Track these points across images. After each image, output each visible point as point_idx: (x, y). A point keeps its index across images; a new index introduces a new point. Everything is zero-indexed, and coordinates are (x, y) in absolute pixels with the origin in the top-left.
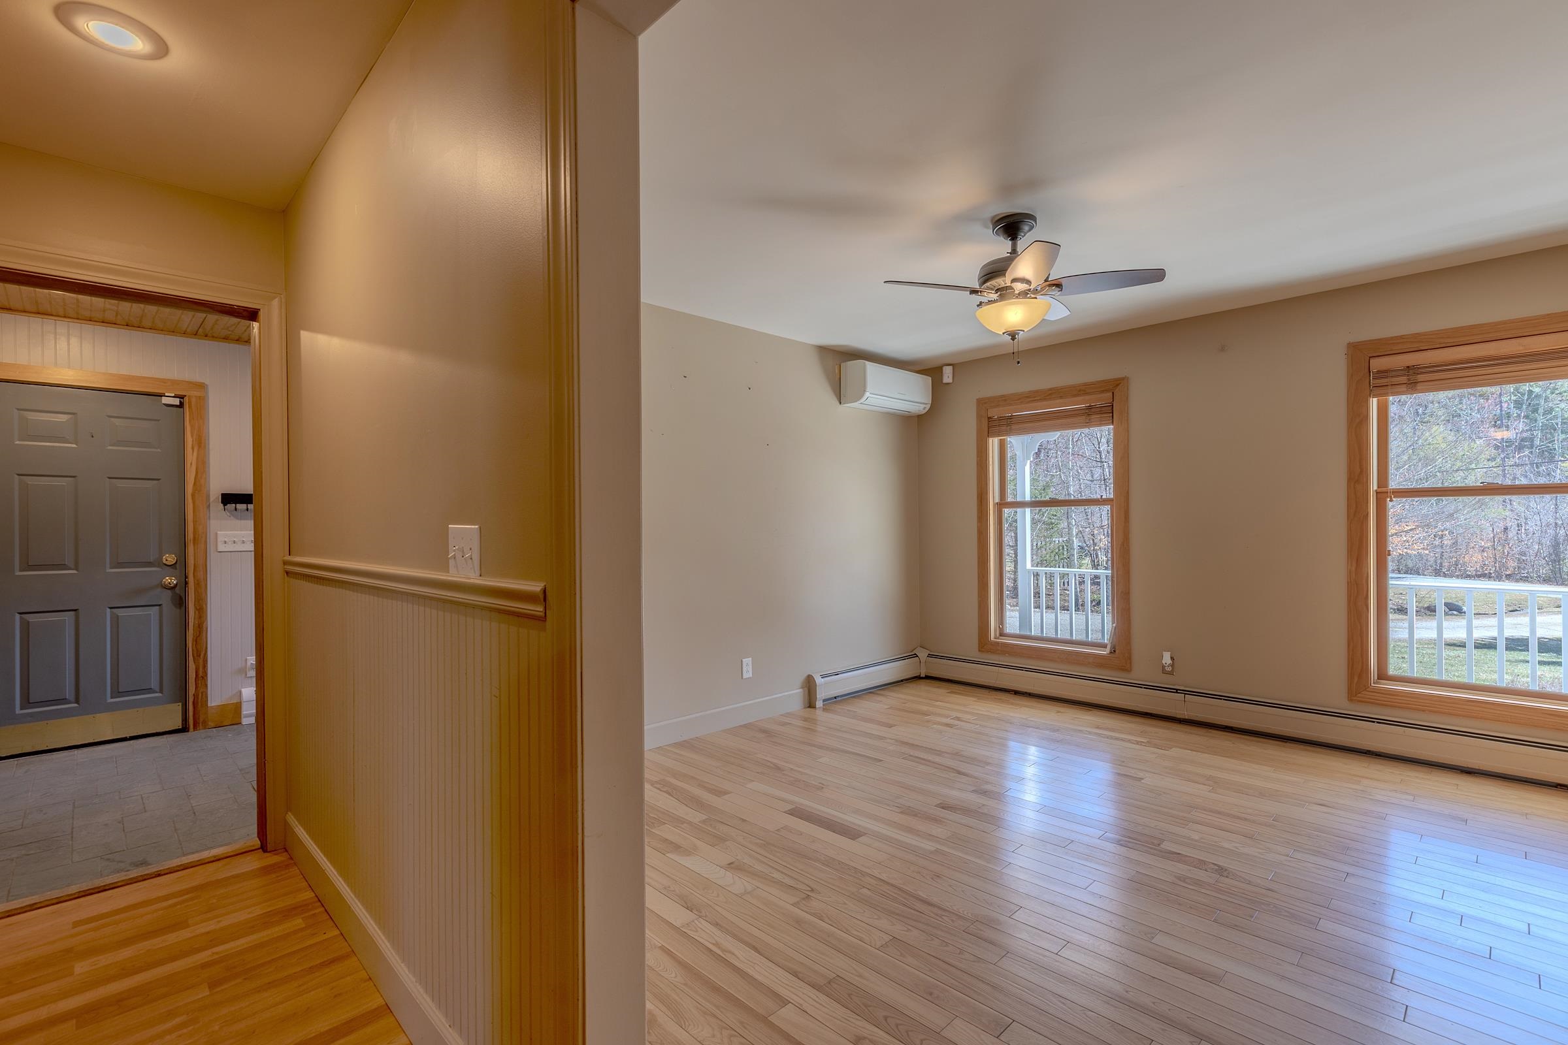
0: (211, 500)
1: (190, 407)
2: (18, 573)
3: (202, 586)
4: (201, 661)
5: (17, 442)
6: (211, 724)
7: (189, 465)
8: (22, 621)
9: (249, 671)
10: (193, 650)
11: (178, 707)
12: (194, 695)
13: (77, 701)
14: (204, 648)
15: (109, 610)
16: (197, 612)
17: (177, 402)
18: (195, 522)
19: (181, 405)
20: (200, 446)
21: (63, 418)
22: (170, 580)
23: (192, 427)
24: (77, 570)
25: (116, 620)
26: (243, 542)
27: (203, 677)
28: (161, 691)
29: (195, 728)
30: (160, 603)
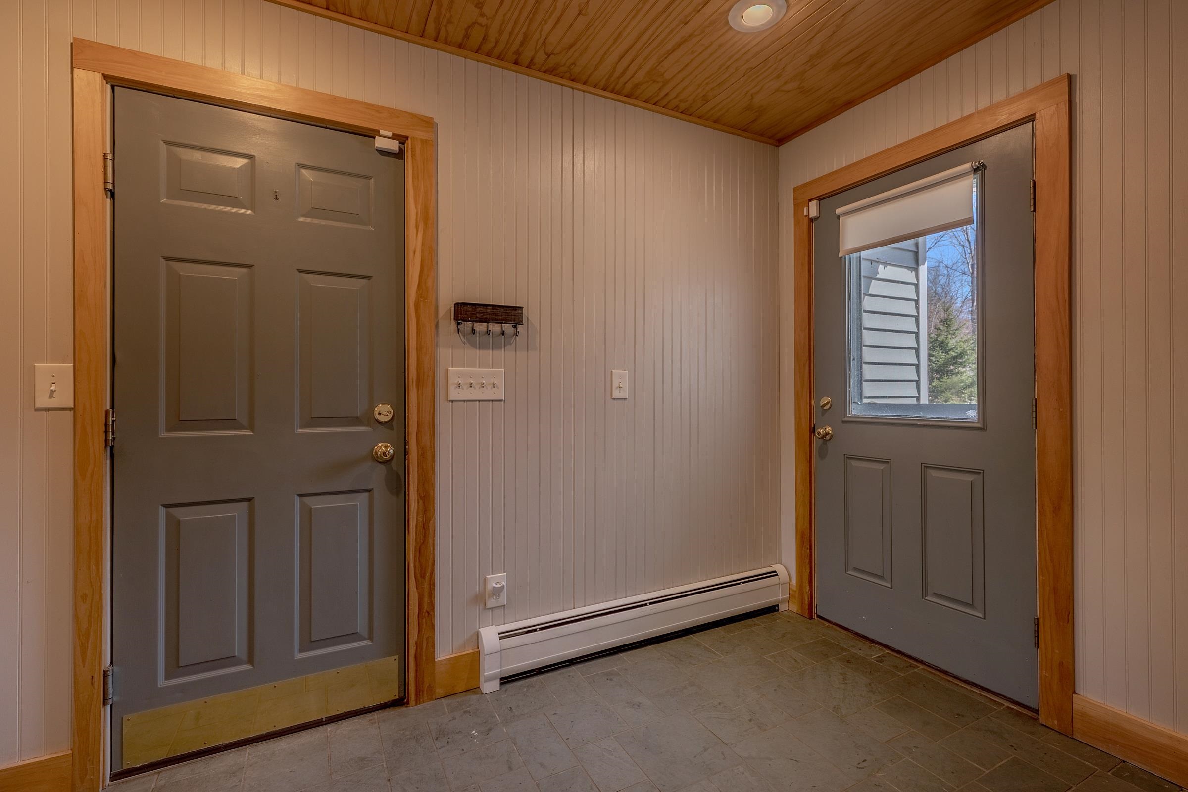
0: (441, 314)
1: (413, 156)
2: (164, 434)
3: (428, 456)
4: (426, 586)
5: (164, 200)
6: (439, 691)
7: (411, 254)
8: (169, 518)
9: (489, 598)
10: (415, 567)
11: (392, 663)
12: (416, 643)
13: (251, 661)
14: (431, 561)
15: (297, 499)
16: (421, 502)
17: (393, 146)
18: (419, 349)
19: (400, 155)
20: (426, 224)
21: (239, 163)
22: (385, 448)
23: (416, 189)
24: (252, 430)
25: (308, 515)
26: (483, 386)
27: (428, 613)
28: (371, 638)
29: (417, 701)
30: (370, 487)
